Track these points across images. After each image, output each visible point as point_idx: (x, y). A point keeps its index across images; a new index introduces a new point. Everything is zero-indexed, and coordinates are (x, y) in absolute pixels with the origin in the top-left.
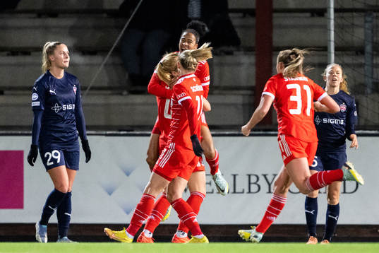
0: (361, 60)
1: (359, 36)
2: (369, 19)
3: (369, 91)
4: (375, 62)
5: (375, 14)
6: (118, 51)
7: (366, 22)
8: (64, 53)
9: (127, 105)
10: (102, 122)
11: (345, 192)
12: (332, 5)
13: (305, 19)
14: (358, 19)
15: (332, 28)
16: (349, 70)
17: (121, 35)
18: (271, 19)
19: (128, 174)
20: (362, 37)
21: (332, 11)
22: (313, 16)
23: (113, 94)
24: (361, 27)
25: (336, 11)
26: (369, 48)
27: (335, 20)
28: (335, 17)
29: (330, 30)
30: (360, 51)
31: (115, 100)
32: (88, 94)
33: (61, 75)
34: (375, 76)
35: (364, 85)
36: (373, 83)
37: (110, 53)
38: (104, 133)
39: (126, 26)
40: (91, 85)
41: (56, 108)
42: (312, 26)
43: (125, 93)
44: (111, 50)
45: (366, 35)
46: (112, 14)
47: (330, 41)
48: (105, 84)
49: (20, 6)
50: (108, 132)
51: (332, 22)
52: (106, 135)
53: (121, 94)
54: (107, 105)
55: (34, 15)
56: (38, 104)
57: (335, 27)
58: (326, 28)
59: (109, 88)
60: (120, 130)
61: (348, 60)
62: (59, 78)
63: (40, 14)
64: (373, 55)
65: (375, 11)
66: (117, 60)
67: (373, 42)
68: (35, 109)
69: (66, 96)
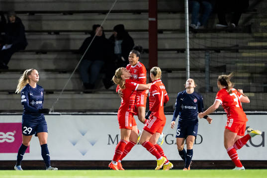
0: (204, 75)
1: (202, 62)
2: (207, 54)
3: (207, 91)
4: (210, 76)
5: (210, 52)
6: (78, 71)
7: (206, 55)
8: (36, 74)
9: (82, 99)
10: (69, 108)
11: (195, 143)
12: (188, 47)
13: (174, 54)
14: (202, 54)
15: (188, 59)
16: (197, 81)
17: (79, 63)
18: (157, 54)
19: (83, 135)
20: (204, 63)
21: (188, 50)
22: (178, 52)
23: (75, 94)
24: (203, 58)
25: (190, 50)
26: (207, 69)
27: (190, 54)
28: (190, 53)
29: (187, 60)
30: (203, 71)
31: (77, 96)
32: (62, 94)
33: (35, 86)
34: (211, 83)
35: (205, 88)
36: (210, 87)
37: (74, 72)
38: (71, 113)
39: (82, 58)
40: (64, 89)
41: (33, 103)
42: (177, 58)
43: (82, 93)
44: (74, 71)
45: (206, 62)
46: (75, 52)
47: (187, 65)
48: (71, 89)
49: (27, 48)
50: (73, 113)
51: (188, 56)
52: (72, 115)
53: (79, 93)
54: (72, 99)
55: (34, 53)
56: (25, 100)
57: (190, 58)
58: (185, 59)
59: (73, 90)
60: (79, 112)
61: (196, 75)
62: (34, 88)
63: (38, 52)
64: (209, 72)
65: (210, 50)
66: (77, 76)
67: (209, 66)
68: (23, 103)
69: (38, 97)
